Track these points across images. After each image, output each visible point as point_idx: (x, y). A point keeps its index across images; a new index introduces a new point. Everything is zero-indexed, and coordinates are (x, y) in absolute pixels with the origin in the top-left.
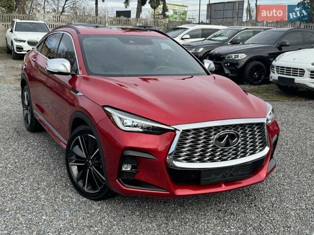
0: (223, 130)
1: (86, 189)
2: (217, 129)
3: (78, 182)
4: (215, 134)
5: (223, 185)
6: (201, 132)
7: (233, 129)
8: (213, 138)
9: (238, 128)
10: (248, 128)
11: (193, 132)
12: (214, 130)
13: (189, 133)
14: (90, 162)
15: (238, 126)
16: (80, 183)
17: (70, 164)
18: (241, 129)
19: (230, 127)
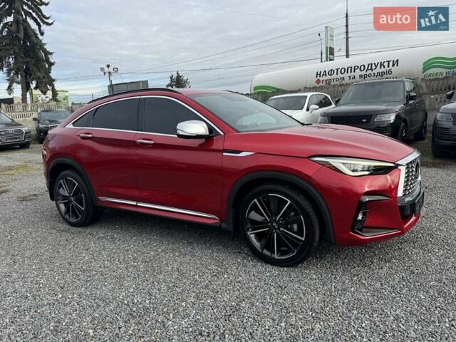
1: (276, 256)
3: (263, 250)
14: (275, 224)
16: (266, 252)
17: (249, 233)
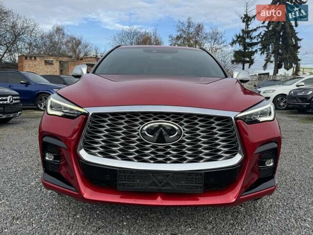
0: (155, 119)
2: (146, 116)
4: (142, 124)
5: (159, 197)
6: (123, 119)
7: (172, 119)
8: (139, 129)
9: (182, 119)
10: (200, 121)
11: (111, 117)
12: (142, 118)
13: (104, 119)
15: (182, 117)
18: (186, 122)
19: (168, 117)
